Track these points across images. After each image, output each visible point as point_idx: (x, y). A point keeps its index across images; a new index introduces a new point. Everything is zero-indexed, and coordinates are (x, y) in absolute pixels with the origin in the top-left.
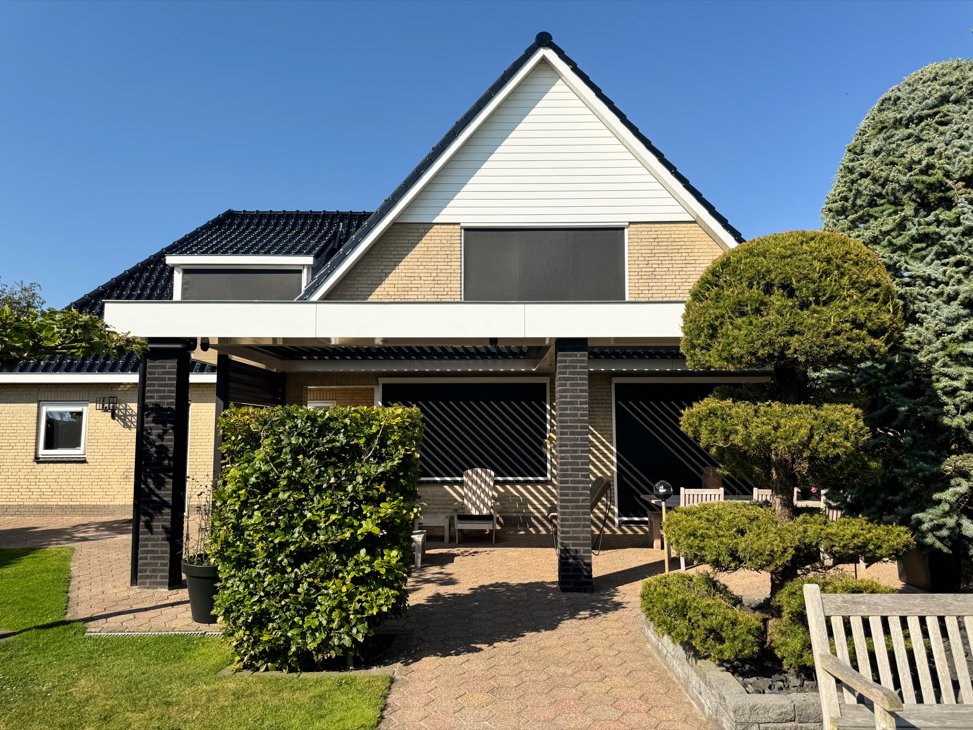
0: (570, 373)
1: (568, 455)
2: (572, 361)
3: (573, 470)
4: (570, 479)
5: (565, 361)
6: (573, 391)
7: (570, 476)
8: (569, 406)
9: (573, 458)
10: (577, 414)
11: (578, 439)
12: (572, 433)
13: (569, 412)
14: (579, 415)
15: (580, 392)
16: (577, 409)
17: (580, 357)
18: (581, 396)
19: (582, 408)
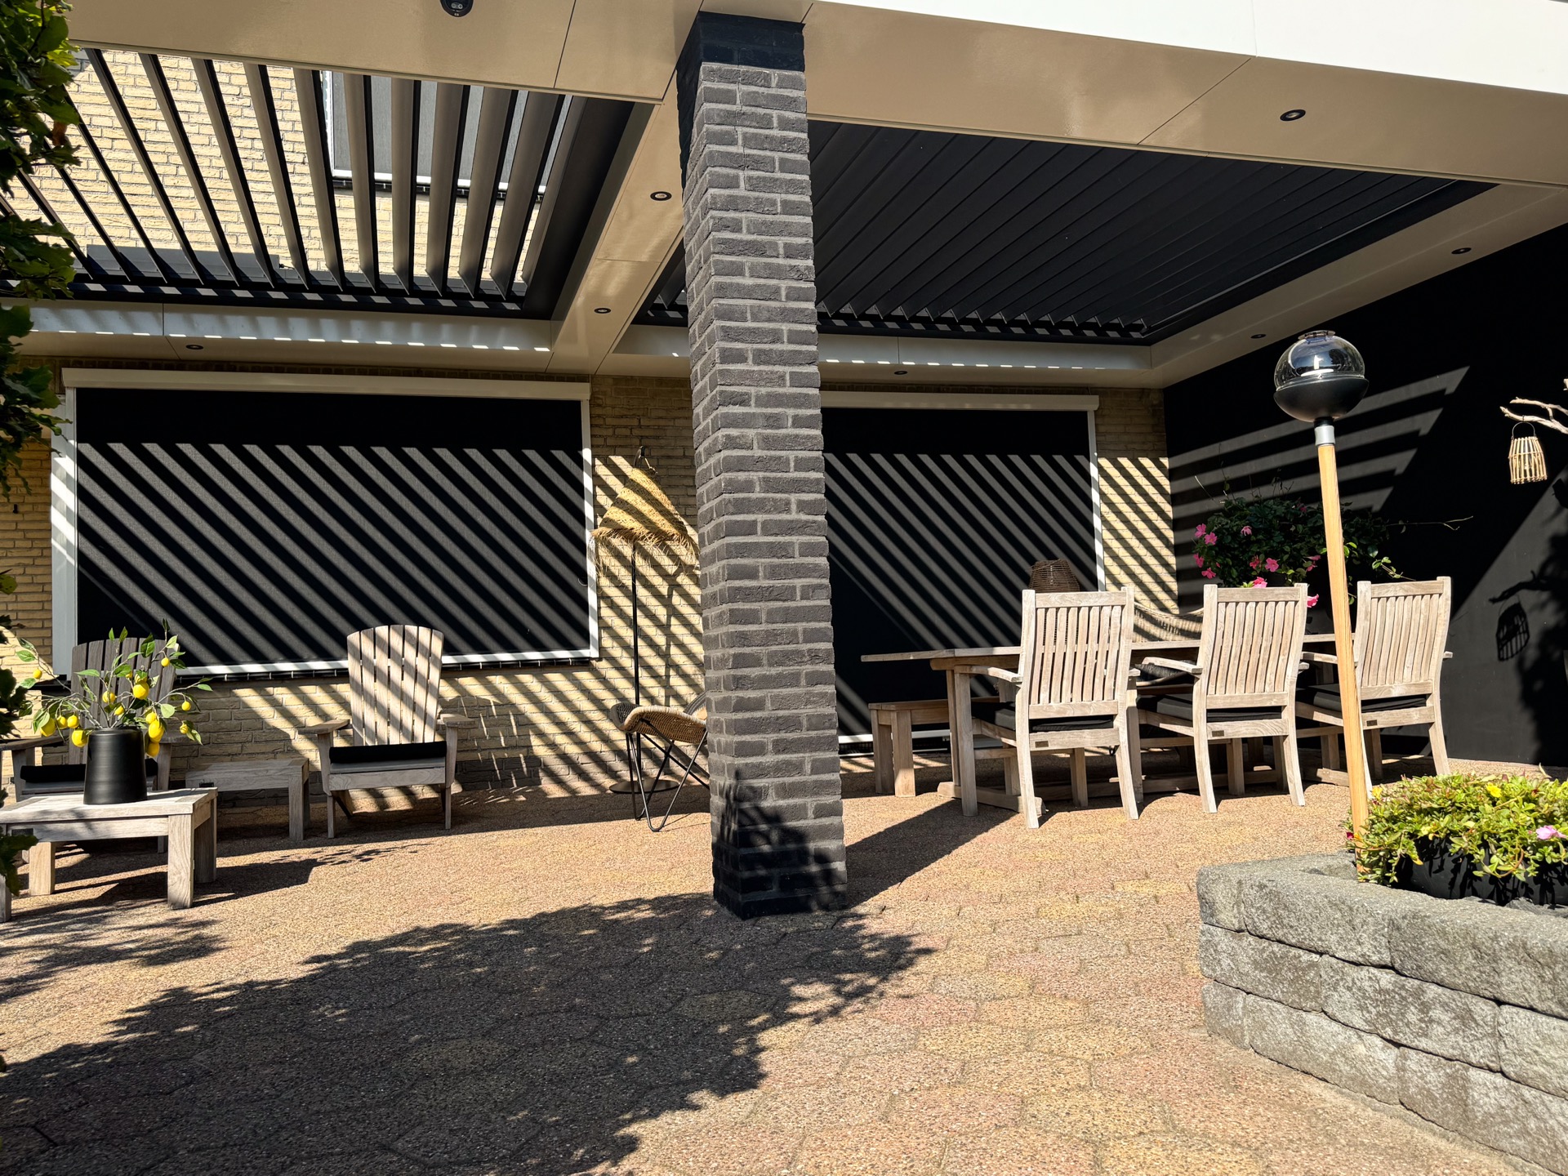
0: (748, 141)
1: (751, 433)
2: (752, 100)
3: (769, 485)
4: (760, 517)
5: (728, 97)
6: (759, 206)
7: (760, 506)
8: (747, 261)
9: (768, 443)
10: (777, 290)
11: (782, 377)
12: (761, 357)
13: (748, 281)
14: (783, 293)
15: (784, 213)
16: (776, 272)
17: (779, 86)
18: (787, 225)
19: (792, 268)
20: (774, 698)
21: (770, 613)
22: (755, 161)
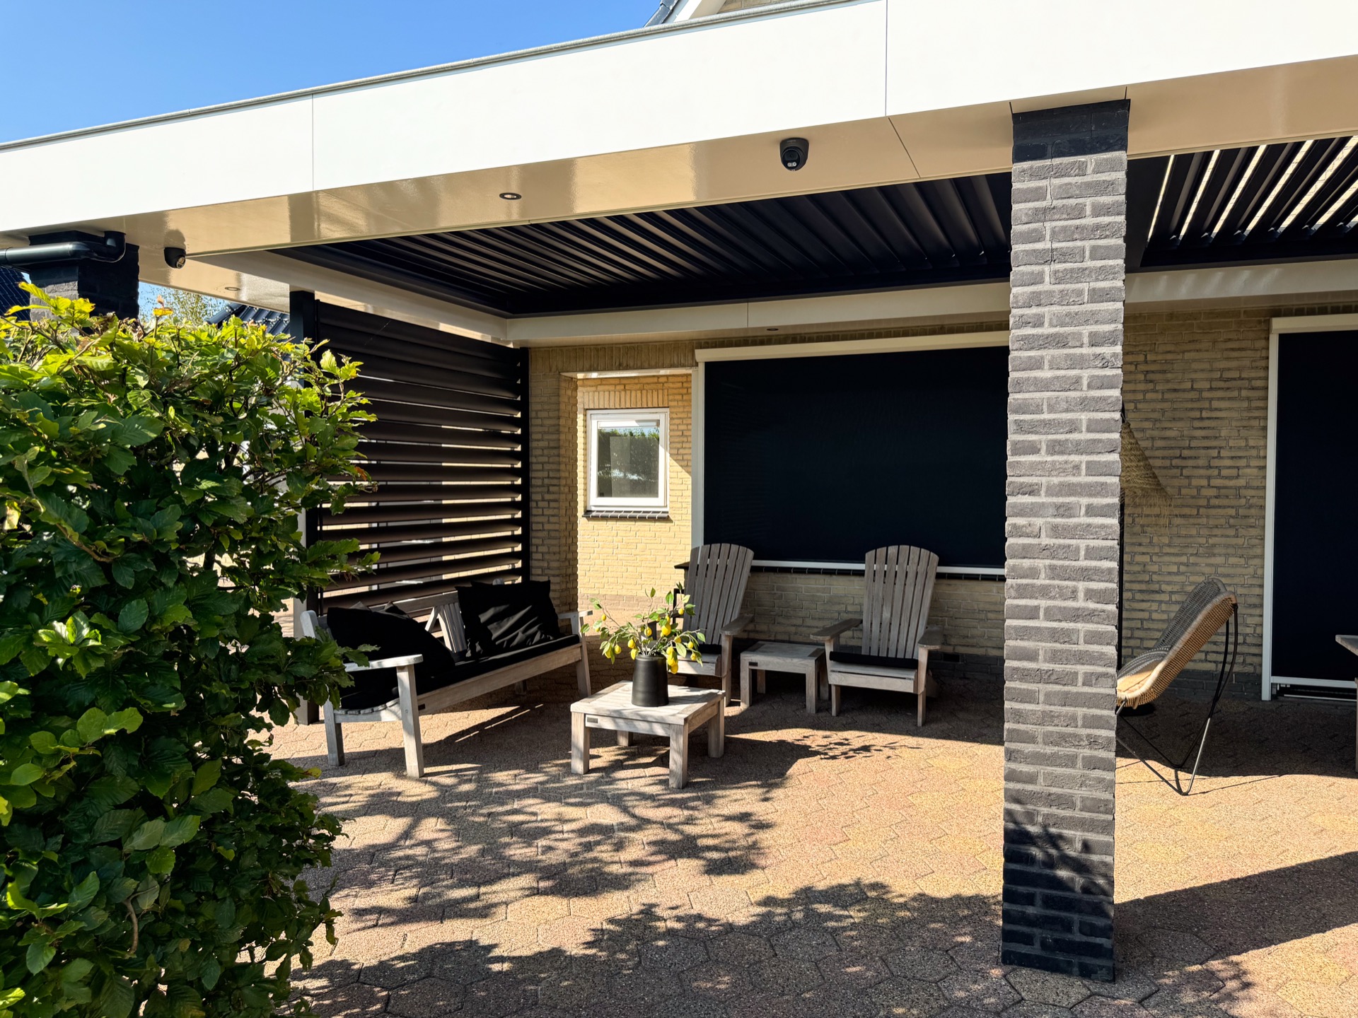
0: (1057, 234)
2: (1066, 193)
5: (1040, 194)
6: (1063, 298)
8: (1048, 354)
10: (1078, 380)
12: (1056, 447)
13: (1046, 374)
14: (1085, 382)
15: (1092, 301)
16: (1079, 362)
17: (1096, 172)
18: (1093, 313)
19: (1097, 356)
20: (1046, 775)
21: (1048, 695)
22: (1064, 254)
